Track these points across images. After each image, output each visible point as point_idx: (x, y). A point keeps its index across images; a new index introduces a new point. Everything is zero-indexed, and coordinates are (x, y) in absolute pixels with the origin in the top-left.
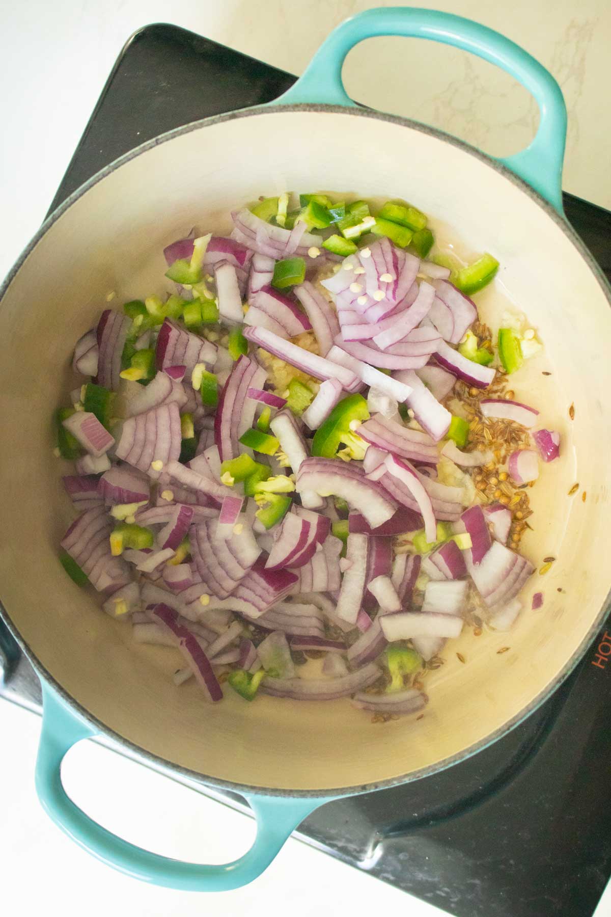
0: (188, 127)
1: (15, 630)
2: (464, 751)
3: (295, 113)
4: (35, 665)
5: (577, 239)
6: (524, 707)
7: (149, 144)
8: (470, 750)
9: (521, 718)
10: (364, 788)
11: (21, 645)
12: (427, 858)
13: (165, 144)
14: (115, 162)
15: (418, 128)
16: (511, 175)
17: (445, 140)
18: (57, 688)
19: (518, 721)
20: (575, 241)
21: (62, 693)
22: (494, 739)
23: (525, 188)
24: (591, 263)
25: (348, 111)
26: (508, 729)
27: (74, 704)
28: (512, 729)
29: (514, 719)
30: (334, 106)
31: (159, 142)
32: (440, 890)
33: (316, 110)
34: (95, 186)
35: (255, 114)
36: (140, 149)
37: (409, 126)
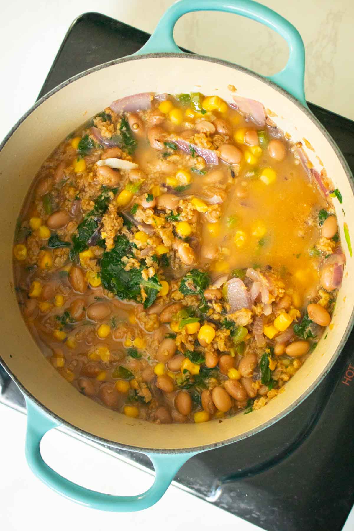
0: (87, 72)
1: (8, 368)
2: (272, 419)
3: (148, 59)
4: (21, 388)
5: (315, 119)
6: (305, 391)
7: (65, 83)
8: (275, 419)
9: (304, 398)
10: (216, 445)
11: (12, 377)
12: (246, 495)
13: (74, 82)
14: (46, 95)
15: (219, 63)
16: (275, 86)
17: (235, 68)
18: (34, 400)
19: (302, 399)
20: (315, 121)
21: (37, 403)
22: (288, 411)
23: (283, 93)
24: (325, 133)
25: (178, 56)
26: (297, 405)
27: (45, 409)
28: (298, 404)
29: (299, 398)
30: (170, 53)
31: (71, 81)
32: (254, 513)
33: (160, 57)
34: (36, 110)
35: (125, 61)
36: (60, 86)
37: (214, 62)
